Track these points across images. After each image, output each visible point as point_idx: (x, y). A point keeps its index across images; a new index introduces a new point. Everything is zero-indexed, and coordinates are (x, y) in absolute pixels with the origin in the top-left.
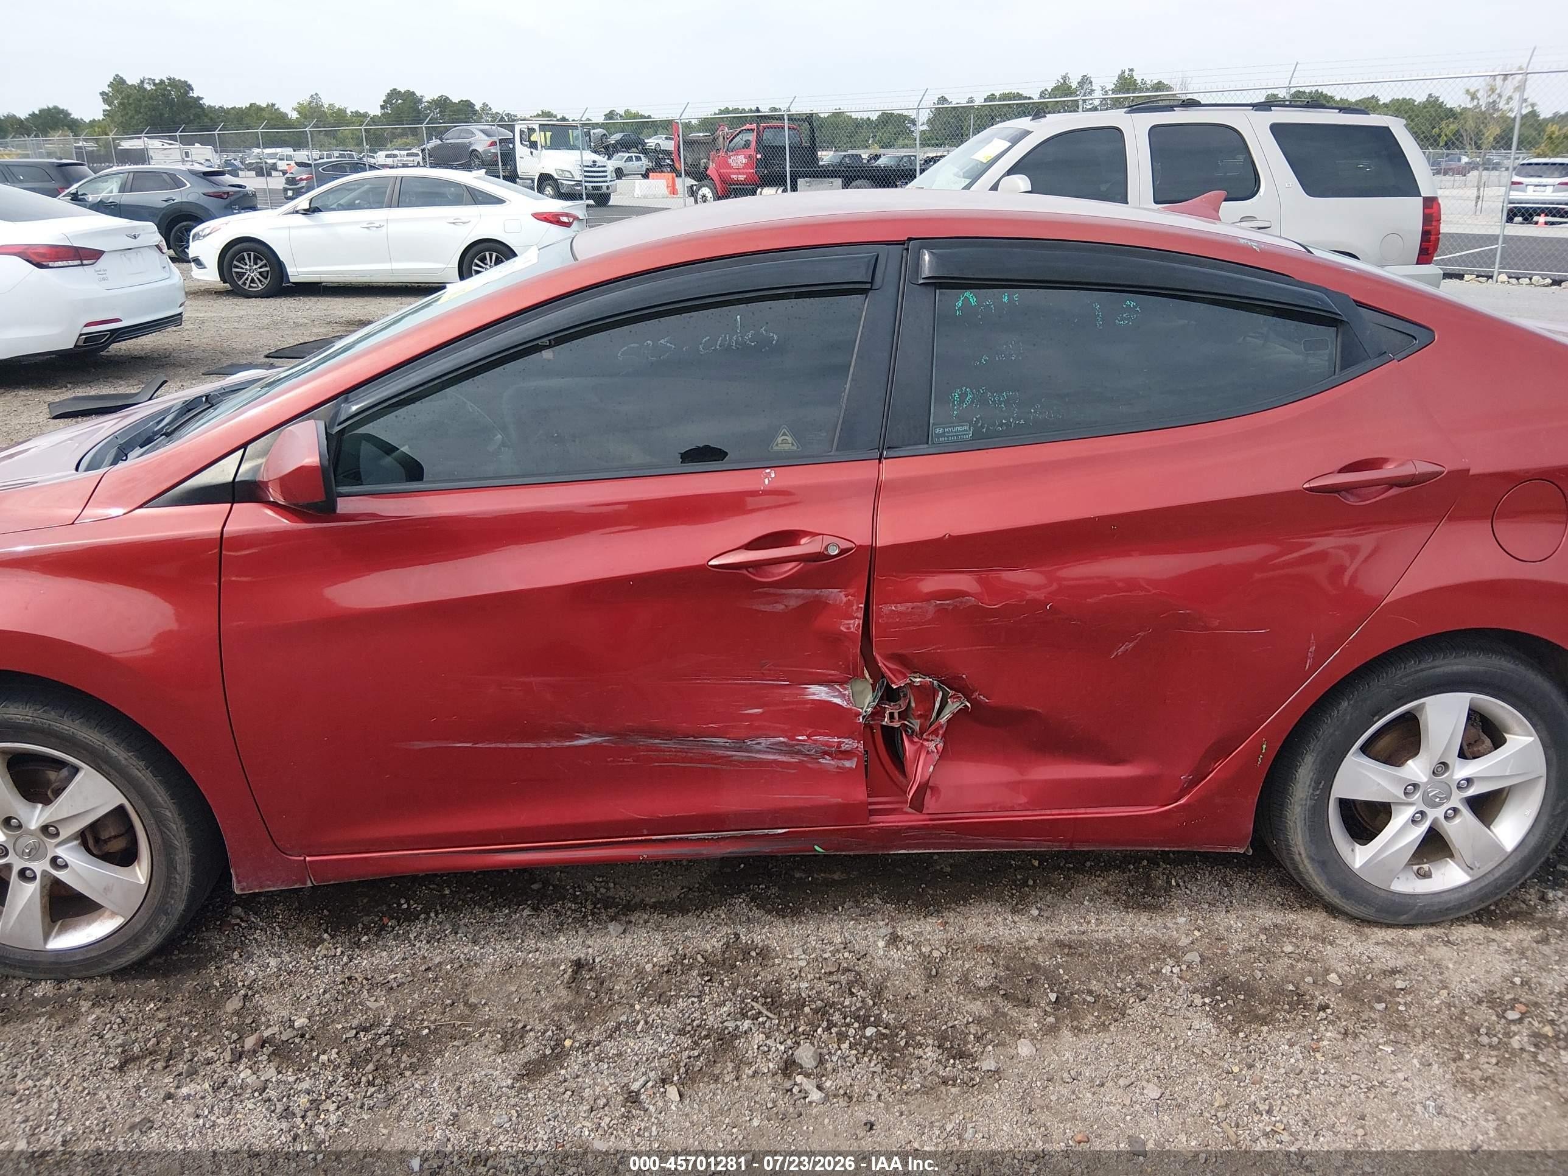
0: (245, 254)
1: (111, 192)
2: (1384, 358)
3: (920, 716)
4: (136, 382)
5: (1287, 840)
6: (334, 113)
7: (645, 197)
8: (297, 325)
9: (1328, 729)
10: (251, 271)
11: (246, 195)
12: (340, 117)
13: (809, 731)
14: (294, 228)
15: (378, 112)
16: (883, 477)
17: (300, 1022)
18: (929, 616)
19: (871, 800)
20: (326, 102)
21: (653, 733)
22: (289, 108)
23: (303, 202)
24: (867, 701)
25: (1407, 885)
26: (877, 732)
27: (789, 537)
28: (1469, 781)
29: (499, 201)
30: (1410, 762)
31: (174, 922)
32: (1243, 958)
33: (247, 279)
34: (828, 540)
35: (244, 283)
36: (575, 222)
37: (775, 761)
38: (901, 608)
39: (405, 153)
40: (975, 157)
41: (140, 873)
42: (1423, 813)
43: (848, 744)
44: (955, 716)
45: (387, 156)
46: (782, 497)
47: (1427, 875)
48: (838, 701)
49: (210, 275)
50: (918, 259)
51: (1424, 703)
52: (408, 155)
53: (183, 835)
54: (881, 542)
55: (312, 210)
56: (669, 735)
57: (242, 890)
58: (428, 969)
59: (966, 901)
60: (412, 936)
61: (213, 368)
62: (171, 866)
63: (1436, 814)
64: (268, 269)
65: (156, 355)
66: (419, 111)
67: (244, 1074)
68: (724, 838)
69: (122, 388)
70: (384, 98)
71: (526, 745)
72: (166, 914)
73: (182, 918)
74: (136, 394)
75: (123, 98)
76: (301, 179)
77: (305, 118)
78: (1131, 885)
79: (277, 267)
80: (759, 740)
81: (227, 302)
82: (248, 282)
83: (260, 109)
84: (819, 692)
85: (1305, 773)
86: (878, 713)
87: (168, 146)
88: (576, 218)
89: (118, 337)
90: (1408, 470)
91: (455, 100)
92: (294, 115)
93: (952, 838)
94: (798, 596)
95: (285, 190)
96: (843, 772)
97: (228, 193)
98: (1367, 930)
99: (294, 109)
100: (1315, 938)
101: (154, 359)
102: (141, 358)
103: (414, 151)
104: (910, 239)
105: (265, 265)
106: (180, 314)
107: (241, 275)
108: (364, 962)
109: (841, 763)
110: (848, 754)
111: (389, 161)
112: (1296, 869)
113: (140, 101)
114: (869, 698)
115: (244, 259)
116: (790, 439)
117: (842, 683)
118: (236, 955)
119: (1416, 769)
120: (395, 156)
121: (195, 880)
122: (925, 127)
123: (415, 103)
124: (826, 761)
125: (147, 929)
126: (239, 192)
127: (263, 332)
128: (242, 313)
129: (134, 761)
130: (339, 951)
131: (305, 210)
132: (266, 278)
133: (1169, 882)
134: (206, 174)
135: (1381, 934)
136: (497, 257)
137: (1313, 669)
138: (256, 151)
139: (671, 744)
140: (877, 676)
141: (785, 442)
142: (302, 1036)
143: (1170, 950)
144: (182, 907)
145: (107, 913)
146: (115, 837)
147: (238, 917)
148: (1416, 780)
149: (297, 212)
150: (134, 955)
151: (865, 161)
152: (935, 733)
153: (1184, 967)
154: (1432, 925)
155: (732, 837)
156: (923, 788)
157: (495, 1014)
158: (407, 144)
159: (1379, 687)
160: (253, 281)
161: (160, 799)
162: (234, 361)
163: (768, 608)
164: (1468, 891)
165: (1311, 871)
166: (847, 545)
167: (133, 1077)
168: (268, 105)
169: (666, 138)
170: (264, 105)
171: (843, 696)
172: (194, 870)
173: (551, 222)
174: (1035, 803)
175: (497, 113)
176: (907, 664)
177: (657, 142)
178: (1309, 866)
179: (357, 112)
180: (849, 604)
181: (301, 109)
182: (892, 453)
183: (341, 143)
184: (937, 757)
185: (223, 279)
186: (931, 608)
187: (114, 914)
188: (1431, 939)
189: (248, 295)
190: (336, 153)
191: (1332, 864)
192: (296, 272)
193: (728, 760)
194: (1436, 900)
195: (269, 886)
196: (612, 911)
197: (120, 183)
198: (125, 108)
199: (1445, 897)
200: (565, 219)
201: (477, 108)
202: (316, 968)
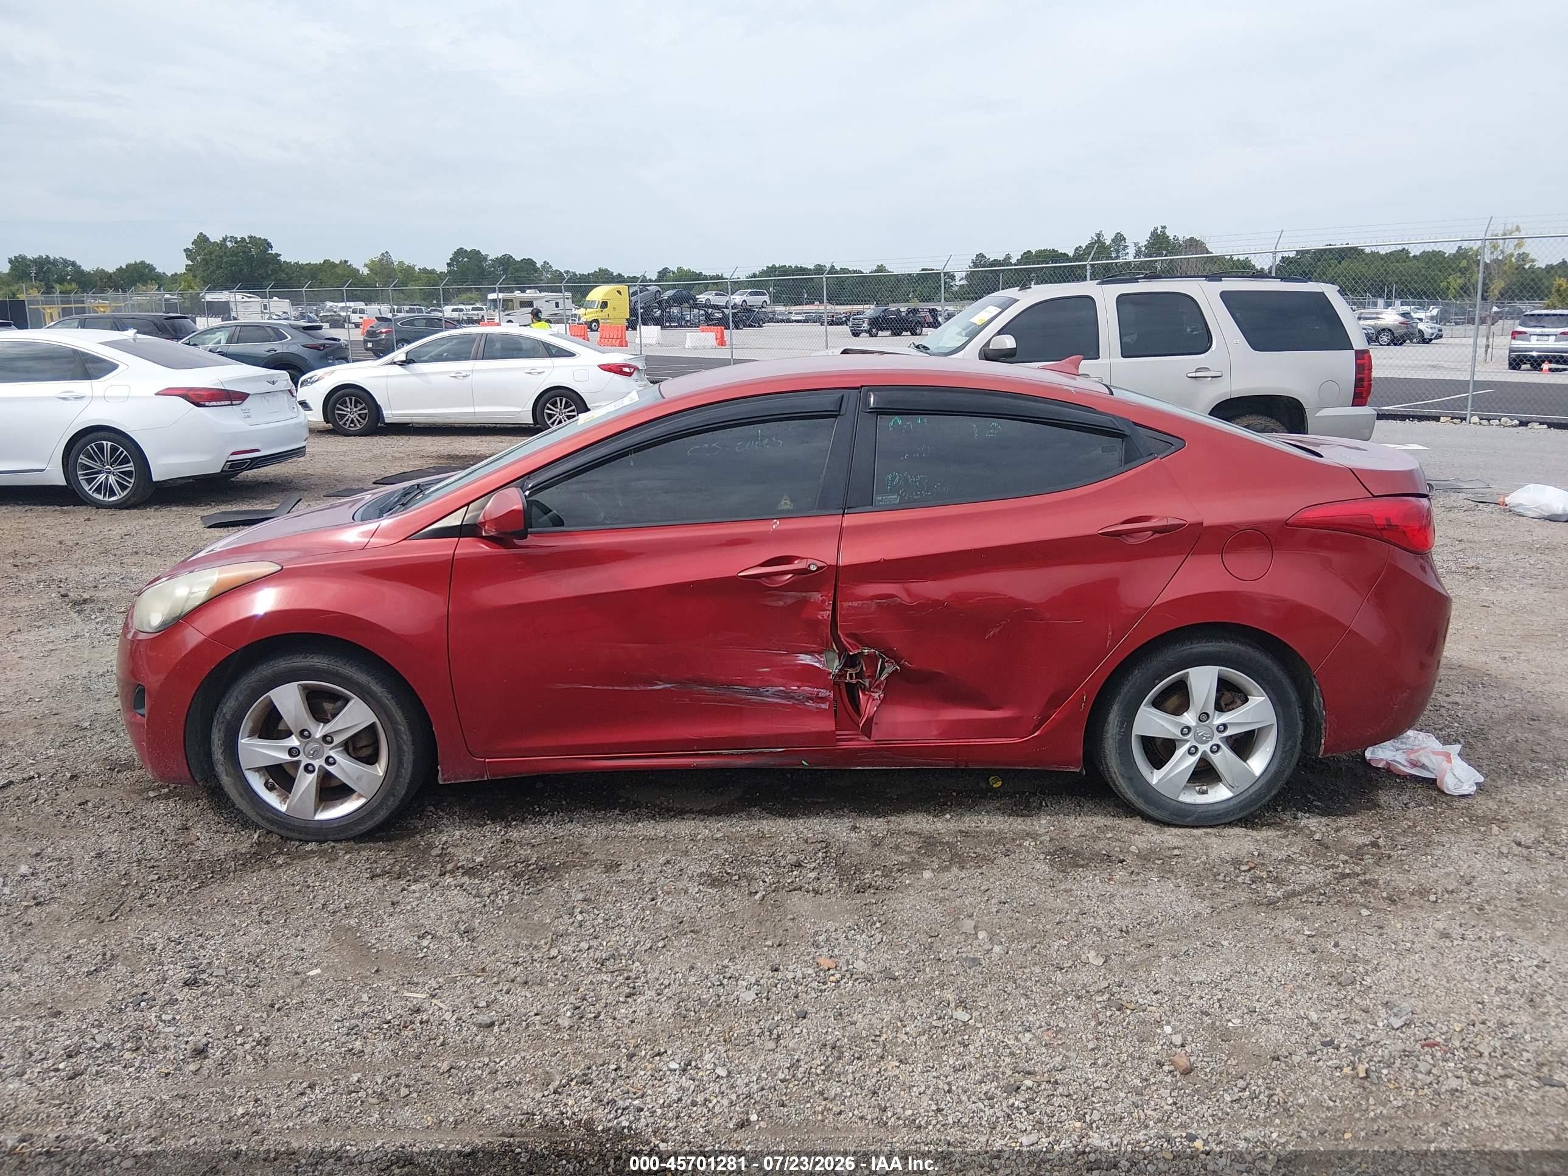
0: (347, 399)
1: (219, 342)
2: (1152, 457)
3: (869, 677)
4: (268, 502)
5: (1106, 764)
6: (403, 269)
7: (696, 348)
8: (395, 459)
9: (1127, 690)
10: (352, 413)
11: (340, 347)
12: (408, 274)
13: (799, 684)
14: (391, 376)
15: (445, 269)
16: (844, 525)
17: (479, 859)
18: (873, 609)
19: (837, 733)
20: (396, 259)
21: (703, 683)
22: (360, 264)
23: (400, 354)
24: (835, 666)
25: (1191, 798)
26: (843, 687)
27: (788, 560)
28: (1225, 726)
29: (571, 354)
30: (1185, 714)
31: (397, 803)
32: (1079, 839)
33: (347, 420)
34: (810, 561)
35: (345, 424)
36: (635, 372)
37: (777, 703)
38: (855, 604)
39: (470, 307)
40: (972, 320)
41: (380, 769)
42: (1196, 748)
43: (824, 693)
44: (890, 675)
45: (453, 310)
46: (781, 537)
47: (1205, 792)
48: (817, 665)
49: (316, 416)
50: (868, 397)
51: (1188, 673)
52: (473, 309)
53: (409, 743)
54: (841, 563)
55: (408, 362)
56: (712, 683)
57: (444, 781)
58: (555, 838)
59: (904, 812)
60: (544, 823)
61: (331, 492)
62: (400, 762)
63: (1204, 748)
64: (366, 411)
65: (279, 481)
66: (483, 269)
67: (448, 880)
68: (745, 754)
69: (258, 506)
70: (451, 256)
71: (624, 688)
72: (393, 795)
73: (402, 800)
74: (274, 510)
75: (205, 255)
76: (381, 333)
77: (376, 274)
78: (1016, 805)
79: (375, 409)
80: (767, 689)
81: (329, 439)
82: (348, 423)
83: (333, 265)
84: (805, 659)
85: (1114, 717)
86: (842, 674)
87: (248, 300)
88: (636, 369)
89: (256, 464)
90: (1164, 523)
91: (518, 259)
92: (365, 271)
93: (890, 758)
94: (792, 597)
95: (365, 342)
96: (821, 712)
97: (324, 345)
98: (1166, 829)
99: (366, 265)
100: (1130, 832)
101: (279, 485)
102: (267, 483)
103: (478, 305)
104: (862, 386)
105: (364, 409)
106: (304, 447)
107: (342, 416)
108: (515, 834)
109: (819, 705)
110: (823, 700)
111: (456, 315)
112: (1115, 784)
113: (221, 257)
114: (837, 663)
115: (346, 402)
116: (789, 503)
117: (820, 653)
118: (433, 830)
119: (1189, 718)
120: (461, 310)
121: (413, 775)
122: (964, 282)
123: (480, 262)
124: (810, 704)
125: (380, 806)
126: (334, 344)
127: (367, 464)
128: (345, 448)
129: (385, 694)
130: (498, 829)
131: (402, 362)
132: (364, 419)
133: (1041, 803)
134: (305, 328)
135: (1174, 831)
136: (566, 402)
137: (1112, 646)
138: (329, 304)
139: (712, 690)
140: (842, 650)
141: (786, 504)
142: (481, 866)
143: (1033, 836)
144: (404, 792)
145: (355, 796)
146: (365, 747)
147: (431, 811)
148: (1189, 724)
149: (395, 363)
150: (369, 824)
151: (903, 314)
152: (878, 687)
153: (1038, 843)
154: (1211, 827)
155: (750, 753)
156: (870, 720)
157: (599, 857)
158: (471, 299)
159: (1157, 662)
160: (352, 421)
161: (398, 719)
162: (348, 486)
163: (774, 604)
164: (1232, 803)
165: (1123, 785)
166: (820, 564)
167: (380, 882)
168: (341, 261)
169: (716, 294)
170: (337, 262)
171: (820, 662)
172: (413, 767)
173: (615, 372)
174: (943, 735)
175: (557, 270)
176: (860, 641)
177: (707, 297)
178: (1122, 781)
179: (425, 269)
180: (823, 601)
181: (371, 266)
182: (850, 511)
183: (409, 297)
184: (879, 702)
185: (327, 420)
186: (873, 605)
187: (360, 796)
188: (1207, 834)
189: (347, 434)
190: (407, 308)
191: (1136, 778)
192: (391, 414)
193: (748, 702)
194: (1210, 808)
195: (461, 779)
196: (672, 813)
197: (227, 335)
198: (207, 263)
199: (1217, 807)
200: (627, 370)
201: (538, 266)
202: (485, 836)
